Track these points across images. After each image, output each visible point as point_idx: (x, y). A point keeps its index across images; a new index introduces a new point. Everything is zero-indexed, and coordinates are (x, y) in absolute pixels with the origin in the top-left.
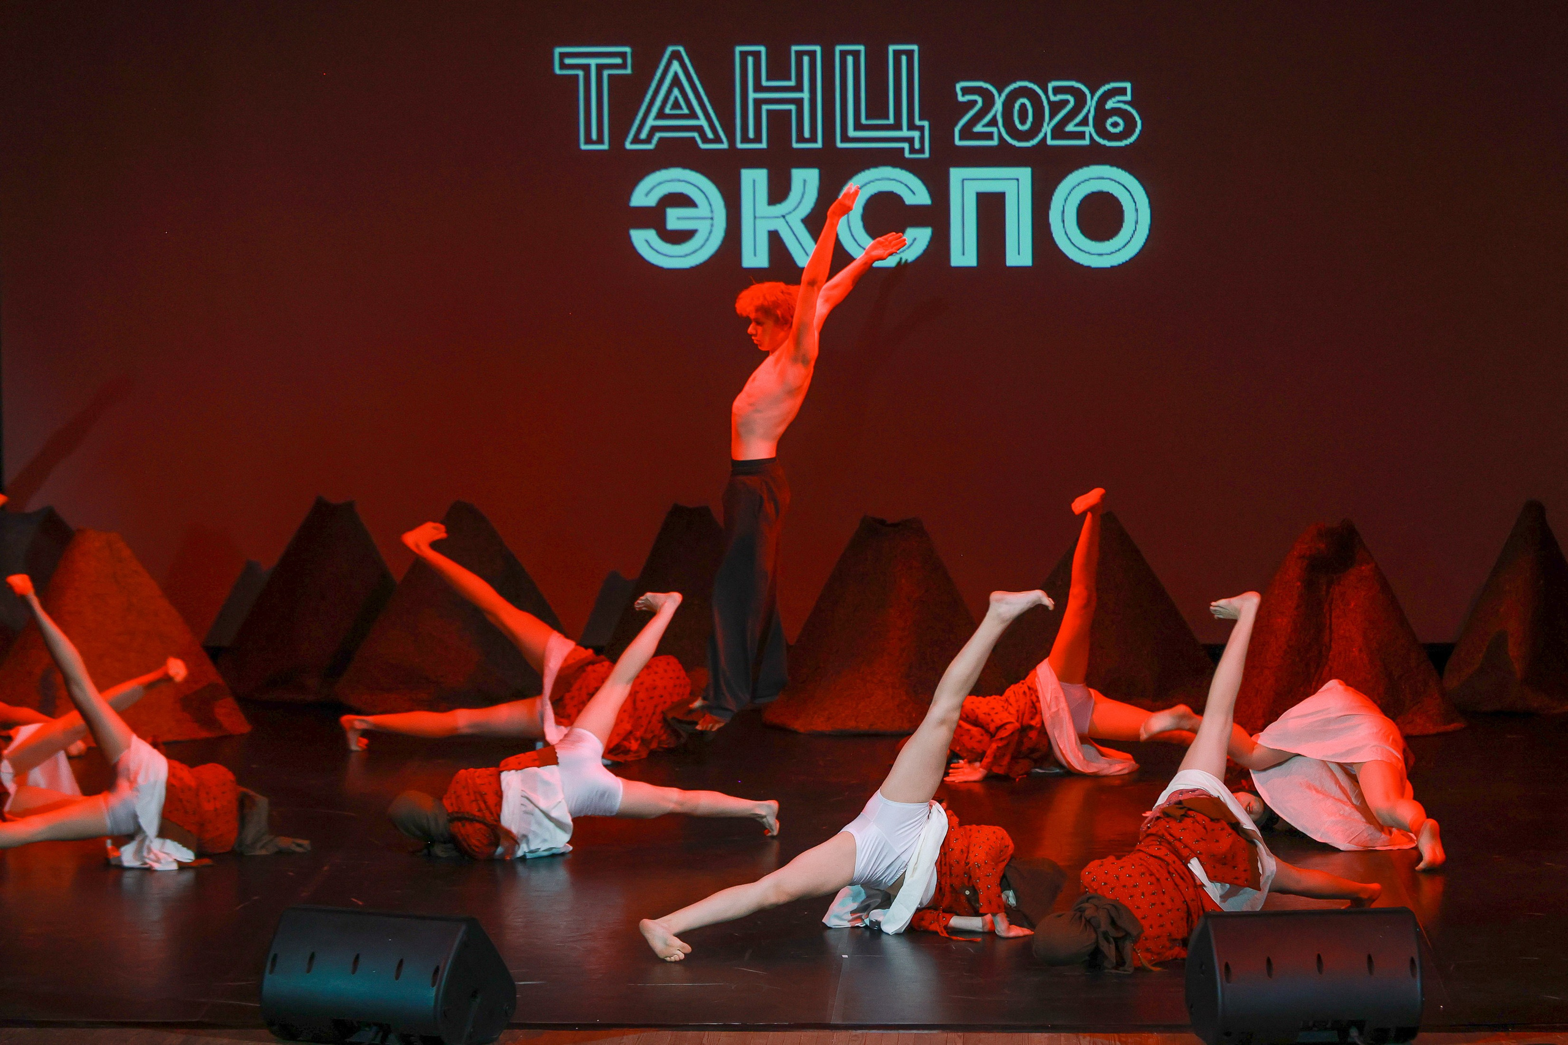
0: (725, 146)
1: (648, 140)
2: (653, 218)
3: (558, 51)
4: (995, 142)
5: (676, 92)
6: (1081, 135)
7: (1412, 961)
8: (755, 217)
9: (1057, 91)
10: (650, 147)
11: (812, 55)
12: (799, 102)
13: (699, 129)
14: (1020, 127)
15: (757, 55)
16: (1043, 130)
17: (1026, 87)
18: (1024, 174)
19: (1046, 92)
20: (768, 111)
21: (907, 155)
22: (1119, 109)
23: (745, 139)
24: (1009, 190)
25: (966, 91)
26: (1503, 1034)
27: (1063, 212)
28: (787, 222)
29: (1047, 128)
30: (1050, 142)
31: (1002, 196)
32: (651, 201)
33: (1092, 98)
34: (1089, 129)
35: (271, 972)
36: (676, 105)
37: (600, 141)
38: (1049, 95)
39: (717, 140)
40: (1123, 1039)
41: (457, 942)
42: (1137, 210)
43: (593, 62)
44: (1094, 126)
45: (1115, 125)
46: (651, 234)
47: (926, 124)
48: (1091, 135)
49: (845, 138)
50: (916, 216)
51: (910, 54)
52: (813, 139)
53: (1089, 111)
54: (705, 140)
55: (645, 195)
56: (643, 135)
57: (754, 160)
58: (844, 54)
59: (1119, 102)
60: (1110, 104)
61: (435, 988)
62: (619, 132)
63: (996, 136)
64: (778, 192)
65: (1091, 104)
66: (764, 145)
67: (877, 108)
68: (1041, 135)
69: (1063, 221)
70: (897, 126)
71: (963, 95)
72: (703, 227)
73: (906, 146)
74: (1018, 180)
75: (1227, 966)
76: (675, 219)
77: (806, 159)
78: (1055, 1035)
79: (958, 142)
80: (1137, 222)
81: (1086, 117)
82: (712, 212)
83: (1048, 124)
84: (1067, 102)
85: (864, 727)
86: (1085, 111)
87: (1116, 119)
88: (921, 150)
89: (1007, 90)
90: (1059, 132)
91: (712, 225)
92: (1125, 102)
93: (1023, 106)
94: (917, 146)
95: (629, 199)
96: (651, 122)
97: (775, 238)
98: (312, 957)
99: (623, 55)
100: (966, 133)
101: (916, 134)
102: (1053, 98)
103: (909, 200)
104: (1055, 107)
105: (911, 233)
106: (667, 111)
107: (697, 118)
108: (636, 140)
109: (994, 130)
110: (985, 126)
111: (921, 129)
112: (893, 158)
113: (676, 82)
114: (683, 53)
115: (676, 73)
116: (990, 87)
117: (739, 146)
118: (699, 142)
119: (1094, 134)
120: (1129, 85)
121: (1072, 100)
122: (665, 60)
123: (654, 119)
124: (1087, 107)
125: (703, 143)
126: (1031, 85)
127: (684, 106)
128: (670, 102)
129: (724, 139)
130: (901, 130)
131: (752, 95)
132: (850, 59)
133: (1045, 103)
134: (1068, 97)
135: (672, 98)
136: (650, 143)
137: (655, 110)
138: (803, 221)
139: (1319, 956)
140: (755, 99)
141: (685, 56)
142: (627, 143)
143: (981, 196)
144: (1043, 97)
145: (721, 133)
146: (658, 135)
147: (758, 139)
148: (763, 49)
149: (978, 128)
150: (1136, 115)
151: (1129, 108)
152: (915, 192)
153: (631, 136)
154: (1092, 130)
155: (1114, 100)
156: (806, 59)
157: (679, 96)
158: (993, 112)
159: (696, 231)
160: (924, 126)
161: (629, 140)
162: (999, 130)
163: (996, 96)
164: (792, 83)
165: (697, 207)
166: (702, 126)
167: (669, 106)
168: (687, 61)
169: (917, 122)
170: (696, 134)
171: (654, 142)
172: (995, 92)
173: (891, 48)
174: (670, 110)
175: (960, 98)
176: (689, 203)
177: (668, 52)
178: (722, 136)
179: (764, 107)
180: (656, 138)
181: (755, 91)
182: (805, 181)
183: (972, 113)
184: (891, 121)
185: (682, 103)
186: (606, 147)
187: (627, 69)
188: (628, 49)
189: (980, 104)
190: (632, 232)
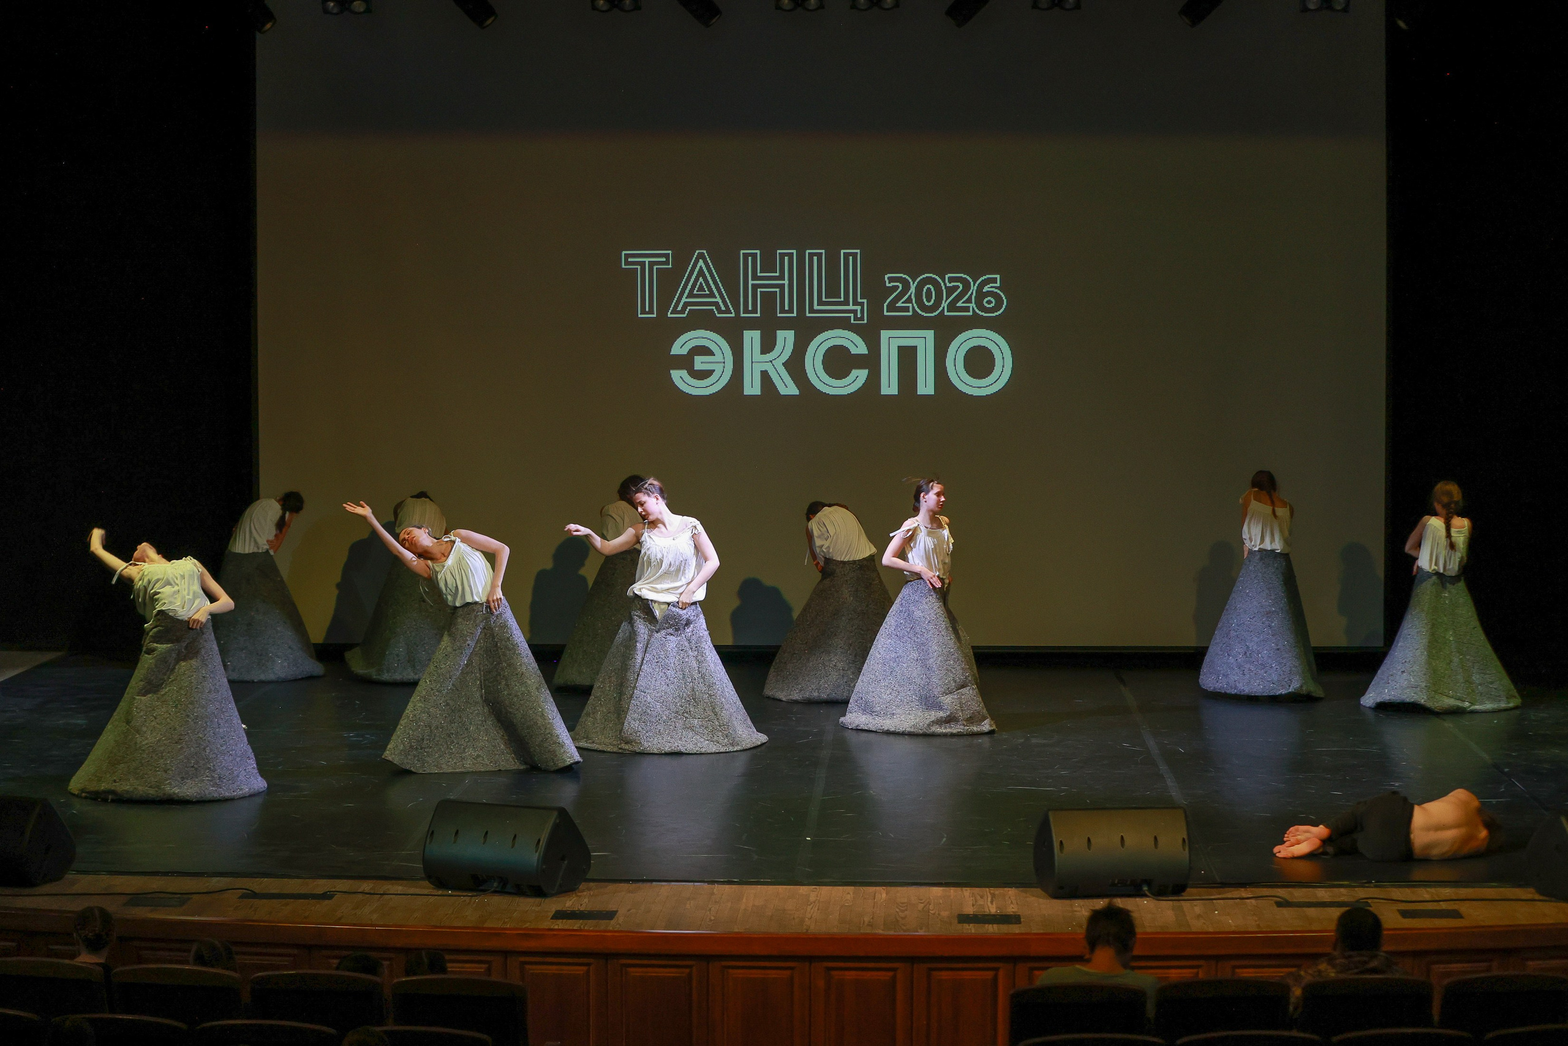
0: (733, 315)
1: (682, 311)
2: (685, 362)
3: (624, 252)
4: (910, 314)
5: (701, 280)
6: (967, 309)
7: (1184, 840)
8: (752, 362)
9: (951, 280)
10: (685, 316)
11: (791, 255)
12: (782, 287)
13: (716, 304)
14: (927, 304)
15: (754, 256)
16: (942, 306)
17: (931, 277)
18: (930, 334)
19: (944, 281)
20: (761, 292)
21: (852, 321)
22: (992, 292)
23: (746, 311)
24: (919, 344)
25: (891, 280)
26: (1243, 889)
27: (955, 359)
28: (773, 365)
29: (944, 304)
30: (946, 313)
31: (914, 349)
32: (684, 351)
33: (974, 285)
34: (972, 305)
35: (430, 843)
36: (701, 288)
37: (651, 312)
38: (945, 283)
39: (728, 311)
40: (992, 892)
41: (551, 825)
42: (1003, 358)
43: (647, 260)
44: (975, 303)
45: (989, 302)
46: (684, 373)
48: (973, 309)
49: (812, 311)
50: (859, 362)
51: (855, 255)
52: (791, 311)
53: (972, 293)
54: (720, 311)
55: (679, 347)
56: (679, 309)
57: (752, 324)
58: (811, 255)
59: (992, 287)
60: (986, 289)
61: (537, 854)
62: (663, 307)
63: (911, 309)
64: (768, 346)
65: (974, 288)
66: (758, 315)
67: (832, 291)
68: (941, 309)
69: (955, 366)
70: (846, 303)
71: (889, 283)
72: (718, 368)
73: (852, 315)
74: (925, 338)
75: (1061, 842)
76: (700, 363)
77: (786, 324)
78: (947, 889)
79: (886, 313)
80: (1003, 366)
81: (970, 297)
82: (724, 358)
83: (946, 301)
84: (958, 287)
85: (824, 696)
86: (970, 293)
87: (989, 298)
88: (862, 319)
89: (918, 280)
90: (952, 307)
91: (724, 367)
92: (996, 288)
93: (929, 289)
94: (859, 315)
95: (670, 350)
96: (684, 300)
97: (765, 375)
98: (457, 832)
99: (667, 256)
100: (892, 307)
101: (858, 308)
102: (948, 285)
103: (854, 351)
104: (950, 291)
105: (855, 373)
106: (695, 292)
107: (716, 298)
108: (674, 311)
109: (910, 305)
110: (903, 303)
111: (862, 304)
112: (843, 324)
113: (701, 273)
114: (706, 254)
115: (701, 267)
116: (907, 277)
117: (742, 315)
118: (716, 312)
119: (975, 309)
120: (998, 276)
121: (961, 286)
122: (694, 259)
123: (686, 298)
124: (971, 291)
125: (719, 313)
126: (934, 276)
127: (706, 289)
128: (697, 286)
129: (733, 311)
130: (849, 305)
131: (751, 282)
132: (815, 258)
133: (943, 288)
134: (959, 284)
135: (698, 284)
136: (684, 313)
137: (687, 291)
138: (784, 364)
139: (1122, 837)
140: (752, 285)
141: (707, 257)
142: (669, 313)
143: (901, 349)
144: (942, 284)
145: (730, 306)
146: (689, 308)
147: (754, 311)
148: (758, 252)
149: (899, 304)
150: (1003, 296)
151: (998, 291)
152: (858, 346)
153: (671, 309)
154: (974, 306)
155: (988, 286)
156: (786, 258)
157: (703, 282)
158: (909, 293)
159: (714, 370)
160: (864, 302)
161: (670, 311)
162: (913, 305)
163: (911, 283)
164: (777, 274)
165: (714, 355)
166: (718, 303)
167: (696, 289)
168: (708, 259)
169: (859, 300)
170: (714, 308)
171: (686, 312)
172: (910, 281)
173: (842, 252)
174: (697, 291)
175: (888, 285)
176: (710, 353)
177: (696, 254)
178: (731, 309)
179: (759, 290)
180: (688, 310)
181: (752, 280)
182: (786, 339)
183: (895, 294)
184: (842, 299)
185: (705, 287)
186: (655, 316)
187: (668, 264)
188: (670, 252)
189: (900, 288)
190: (671, 372)
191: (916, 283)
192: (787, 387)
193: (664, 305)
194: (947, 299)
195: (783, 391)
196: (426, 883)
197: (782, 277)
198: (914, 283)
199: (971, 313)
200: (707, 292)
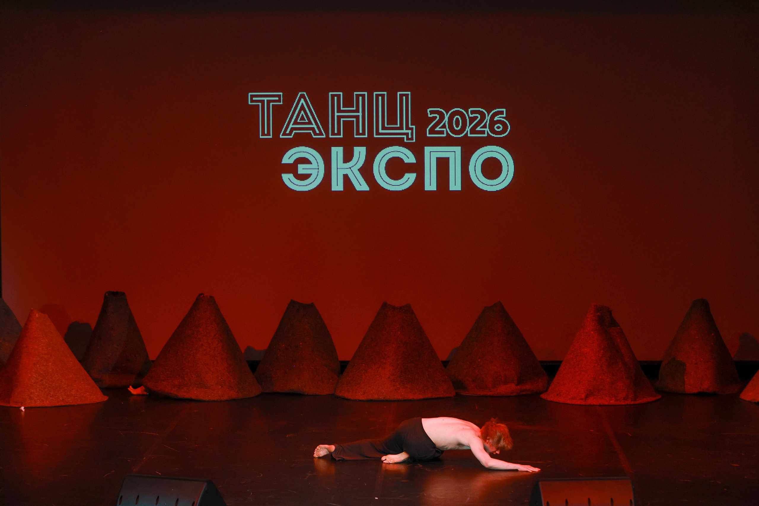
0: (324, 136)
1: (290, 134)
2: (292, 168)
3: (250, 94)
4: (445, 135)
5: (302, 112)
6: (483, 132)
7: (631, 501)
8: (337, 168)
9: (472, 112)
10: (291, 137)
11: (363, 96)
12: (357, 117)
13: (313, 129)
14: (456, 128)
15: (339, 96)
16: (466, 130)
17: (459, 110)
18: (458, 149)
19: (468, 113)
20: (343, 121)
21: (405, 141)
22: (500, 120)
23: (333, 134)
24: (451, 156)
25: (432, 112)
27: (475, 166)
28: (351, 170)
29: (468, 129)
30: (469, 135)
31: (447, 160)
32: (291, 161)
33: (488, 116)
34: (487, 130)
35: (120, 504)
36: (302, 118)
37: (268, 134)
38: (469, 115)
39: (321, 134)
41: (202, 491)
42: (508, 166)
43: (266, 99)
44: (489, 128)
45: (498, 128)
46: (291, 176)
47: (414, 127)
48: (487, 132)
49: (378, 133)
50: (410, 168)
51: (407, 96)
52: (363, 133)
53: (487, 121)
54: (316, 134)
55: (288, 158)
56: (288, 132)
57: (337, 143)
58: (377, 96)
59: (500, 117)
60: (496, 119)
62: (277, 131)
63: (445, 132)
64: (348, 157)
65: (488, 118)
66: (342, 136)
67: (392, 119)
68: (465, 132)
69: (475, 171)
70: (401, 128)
71: (431, 115)
72: (314, 173)
73: (405, 136)
74: (455, 152)
75: (548, 503)
76: (302, 169)
77: (360, 143)
79: (428, 135)
80: (508, 171)
81: (486, 124)
82: (318, 166)
83: (469, 127)
84: (477, 117)
86: (485, 121)
87: (499, 125)
88: (412, 139)
89: (450, 112)
90: (473, 131)
91: (318, 172)
92: (503, 118)
93: (457, 119)
94: (410, 137)
95: (282, 161)
96: (291, 126)
97: (346, 178)
98: (138, 498)
99: (279, 96)
100: (432, 131)
101: (410, 131)
102: (470, 116)
103: (406, 161)
104: (472, 120)
105: (407, 175)
106: (298, 121)
107: (312, 124)
108: (284, 134)
109: (445, 129)
110: (440, 128)
111: (412, 129)
112: (399, 142)
113: (302, 108)
114: (306, 95)
115: (302, 104)
116: (443, 111)
117: (331, 136)
118: (313, 135)
119: (489, 132)
120: (504, 110)
121: (479, 117)
122: (298, 98)
123: (292, 125)
124: (486, 120)
125: (314, 135)
126: (461, 110)
127: (306, 119)
128: (300, 117)
129: (324, 134)
130: (403, 130)
131: (336, 114)
132: (380, 98)
133: (467, 118)
134: (477, 115)
135: (301, 115)
136: (291, 135)
137: (293, 120)
138: (359, 170)
139: (589, 499)
140: (338, 116)
141: (307, 97)
142: (281, 135)
143: (439, 160)
144: (466, 115)
145: (322, 131)
146: (294, 131)
147: (339, 133)
148: (341, 93)
149: (437, 129)
150: (508, 123)
151: (505, 120)
152: (409, 158)
153: (282, 132)
155: (498, 116)
156: (361, 98)
157: (304, 114)
158: (444, 122)
159: (311, 174)
160: (413, 128)
161: (281, 134)
162: (446, 130)
163: (445, 115)
164: (354, 109)
165: (312, 164)
166: (314, 128)
167: (299, 119)
168: (307, 98)
169: (410, 126)
170: (311, 131)
171: (293, 135)
172: (445, 113)
173: (399, 93)
174: (300, 120)
175: (429, 116)
176: (308, 162)
177: (299, 95)
178: (323, 132)
179: (342, 119)
180: (293, 133)
181: (338, 112)
182: (360, 153)
183: (434, 122)
185: (305, 117)
186: (271, 137)
187: (280, 102)
188: (281, 93)
189: (438, 118)
190: (283, 175)
191: (449, 114)
192: (360, 185)
193: (277, 128)
194: (470, 125)
195: (358, 188)
198: (447, 114)
200: (307, 121)
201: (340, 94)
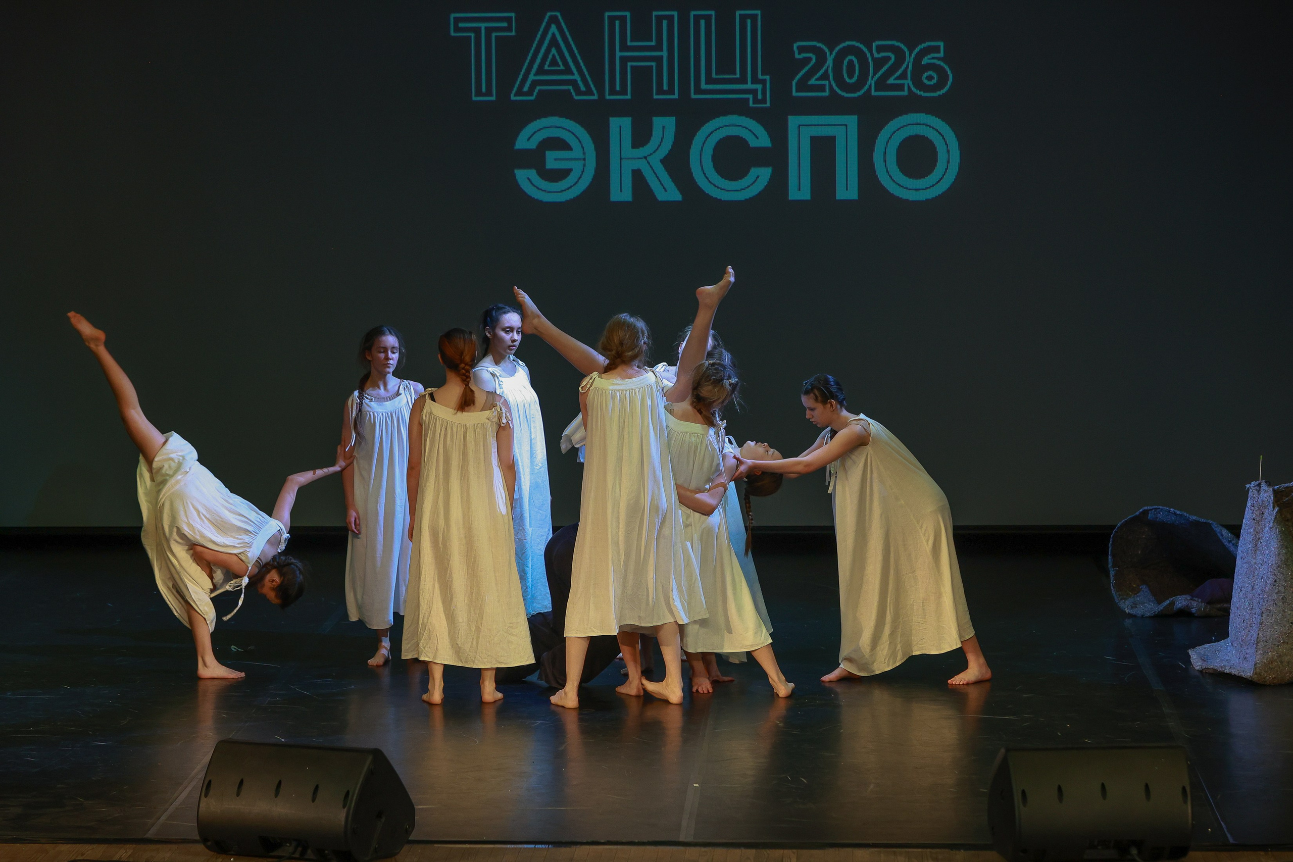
0: (596, 97)
1: (530, 93)
2: (534, 159)
3: (453, 16)
4: (826, 94)
5: (554, 51)
6: (900, 87)
7: (1184, 789)
8: (621, 159)
9: (880, 49)
10: (532, 98)
11: (670, 19)
12: (659, 60)
13: (574, 83)
14: (848, 80)
15: (623, 19)
16: (868, 83)
17: (853, 46)
18: (852, 121)
19: (871, 51)
20: (632, 67)
21: (751, 104)
22: (934, 64)
23: (613, 91)
24: (838, 133)
25: (802, 50)
26: (1262, 853)
27: (885, 153)
28: (648, 162)
29: (871, 81)
30: (873, 93)
31: (832, 139)
32: (533, 145)
33: (910, 55)
34: (908, 82)
35: (206, 799)
36: (554, 62)
37: (489, 93)
38: (873, 53)
40: (935, 855)
41: (365, 769)
42: (948, 151)
43: (483, 25)
44: (912, 79)
45: (930, 78)
46: (532, 173)
47: (768, 78)
48: (909, 87)
49: (698, 91)
50: (759, 157)
51: (754, 18)
52: (671, 91)
53: (907, 67)
54: (579, 92)
55: (525, 140)
56: (526, 89)
57: (620, 109)
58: (697, 18)
59: (933, 58)
60: (925, 61)
61: (346, 809)
62: (504, 87)
63: (827, 88)
64: (641, 137)
65: (910, 60)
66: (629, 97)
67: (726, 63)
68: (866, 87)
69: (885, 161)
70: (743, 80)
71: (799, 54)
72: (576, 167)
73: (750, 97)
74: (846, 125)
75: (1023, 792)
76: (553, 160)
77: (665, 109)
79: (794, 94)
80: (948, 162)
81: (905, 71)
82: (584, 153)
83: (873, 78)
84: (889, 58)
86: (904, 66)
87: (930, 73)
88: (764, 101)
89: (837, 49)
90: (881, 84)
91: (584, 165)
92: (939, 59)
93: (851, 62)
94: (760, 97)
95: (514, 144)
96: (532, 77)
97: (637, 175)
98: (241, 783)
99: (509, 20)
100: (802, 86)
101: (759, 87)
102: (876, 55)
103: (753, 143)
104: (879, 63)
105: (754, 171)
106: (546, 67)
107: (573, 74)
108: (519, 92)
109: (827, 83)
110: (817, 80)
111: (763, 82)
112: (739, 108)
113: (554, 42)
114: (560, 18)
115: (554, 35)
116: (823, 46)
117: (608, 97)
118: (574, 94)
119: (912, 87)
120: (942, 44)
121: (893, 57)
122: (544, 23)
123: (535, 75)
124: (906, 63)
125: (577, 95)
126: (858, 44)
127: (560, 63)
128: (549, 60)
129: (595, 92)
130: (747, 83)
131: (618, 54)
132: (703, 22)
133: (870, 60)
134: (889, 54)
135: (550, 57)
136: (532, 95)
137: (536, 66)
138: (662, 161)
139: (1103, 785)
140: (621, 58)
141: (561, 21)
142: (512, 95)
143: (814, 140)
144: (868, 55)
145: (592, 86)
146: (538, 88)
147: (623, 91)
148: (628, 14)
149: (812, 82)
150: (948, 69)
151: (942, 64)
152: (758, 137)
153: (515, 89)
154: (911, 83)
155: (929, 57)
156: (665, 23)
157: (556, 54)
158: (825, 68)
159: (571, 170)
160: (766, 80)
161: (514, 92)
162: (830, 83)
163: (828, 53)
164: (653, 43)
165: (572, 150)
166: (576, 81)
167: (548, 63)
168: (563, 24)
169: (760, 77)
170: (570, 88)
171: (535, 94)
172: (827, 50)
173: (738, 13)
174: (549, 66)
175: (797, 56)
176: (565, 146)
177: (547, 17)
178: (593, 89)
179: (629, 64)
180: (536, 91)
181: (621, 51)
182: (664, 128)
183: (807, 68)
184: (738, 76)
185: (559, 60)
186: (494, 98)
187: (511, 31)
188: (513, 15)
189: (814, 61)
190: (517, 172)
191: (834, 53)
192: (667, 191)
193: (506, 82)
194: (875, 74)
195: (661, 196)
196: (200, 847)
197: (659, 47)
198: (831, 54)
199: (906, 93)
200: (562, 67)
201: (626, 16)
